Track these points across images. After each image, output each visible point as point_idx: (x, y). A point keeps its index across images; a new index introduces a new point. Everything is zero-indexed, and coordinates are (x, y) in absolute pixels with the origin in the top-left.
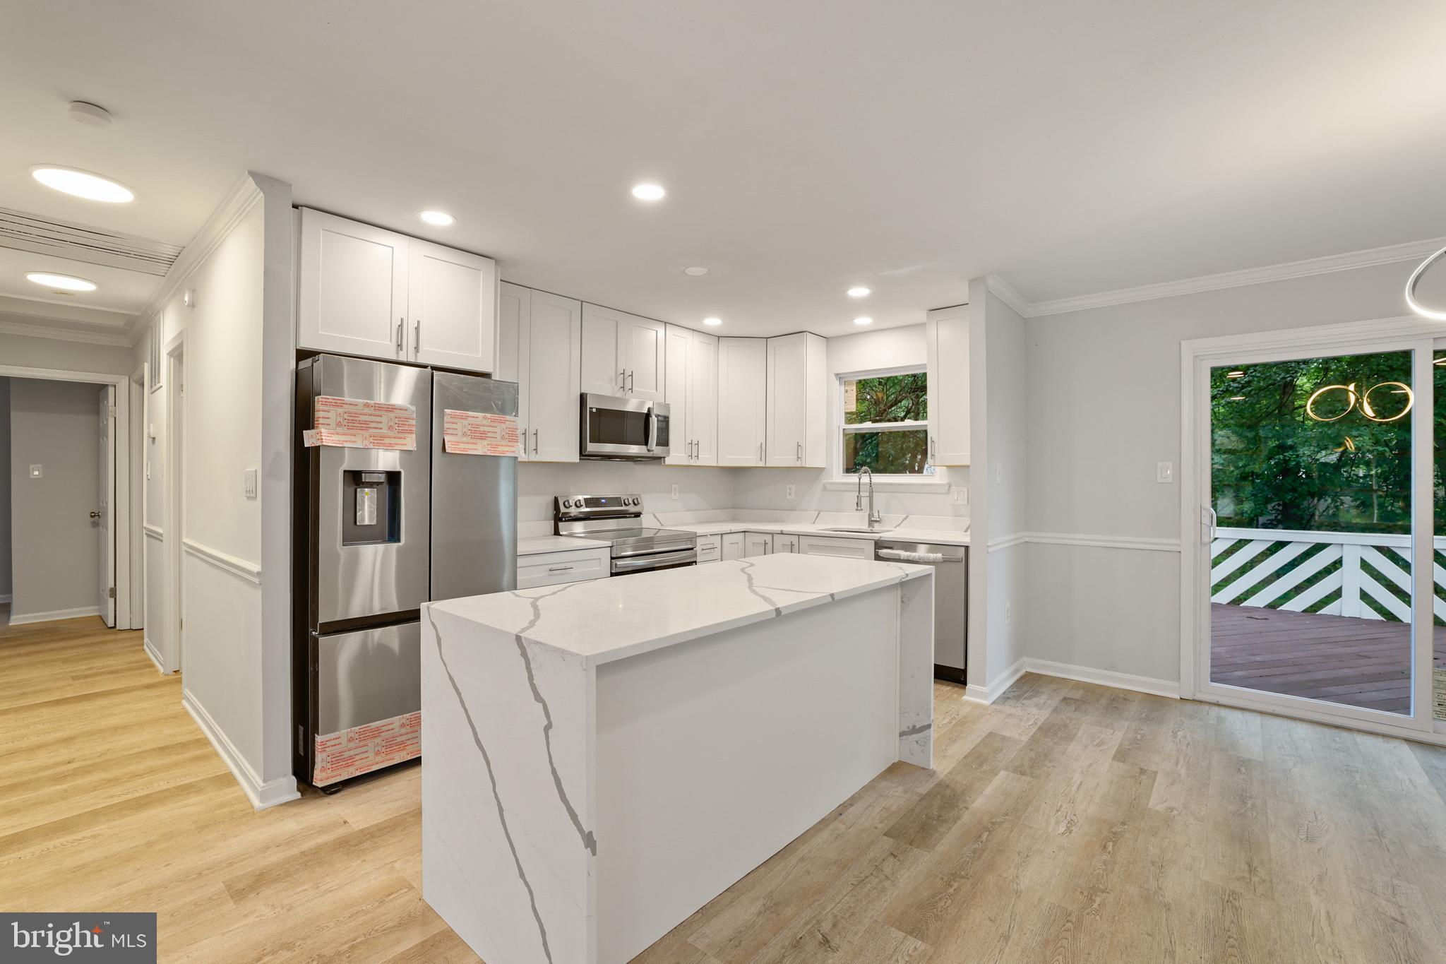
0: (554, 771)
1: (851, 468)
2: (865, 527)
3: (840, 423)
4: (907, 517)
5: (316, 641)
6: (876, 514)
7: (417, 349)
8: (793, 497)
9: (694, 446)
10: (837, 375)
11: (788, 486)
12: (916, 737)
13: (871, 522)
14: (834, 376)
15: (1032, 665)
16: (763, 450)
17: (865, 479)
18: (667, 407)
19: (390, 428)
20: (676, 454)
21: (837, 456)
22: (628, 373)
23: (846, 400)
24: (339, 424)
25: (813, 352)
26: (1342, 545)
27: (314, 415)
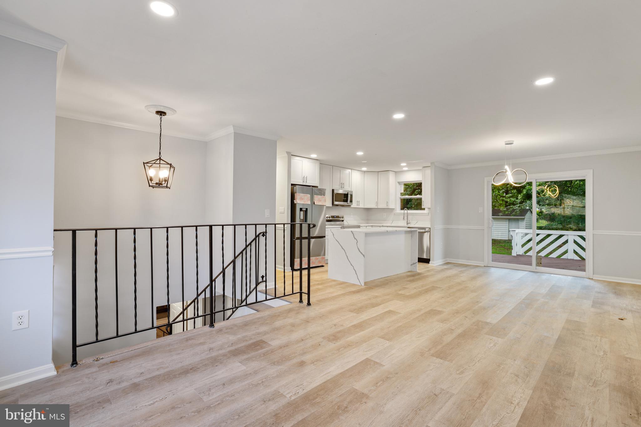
0: (358, 248)
1: (402, 209)
2: (405, 225)
3: (399, 196)
4: (417, 222)
5: (295, 241)
6: (409, 221)
7: (306, 182)
8: (385, 217)
9: (358, 202)
10: (398, 182)
11: (384, 214)
12: (414, 265)
13: (407, 223)
14: (397, 183)
15: (449, 260)
16: (377, 203)
17: (406, 212)
18: (352, 192)
19: (306, 199)
20: (354, 205)
21: (398, 205)
22: (343, 183)
23: (402, 189)
24: (299, 199)
25: (391, 176)
26: (568, 235)
27: (295, 197)
